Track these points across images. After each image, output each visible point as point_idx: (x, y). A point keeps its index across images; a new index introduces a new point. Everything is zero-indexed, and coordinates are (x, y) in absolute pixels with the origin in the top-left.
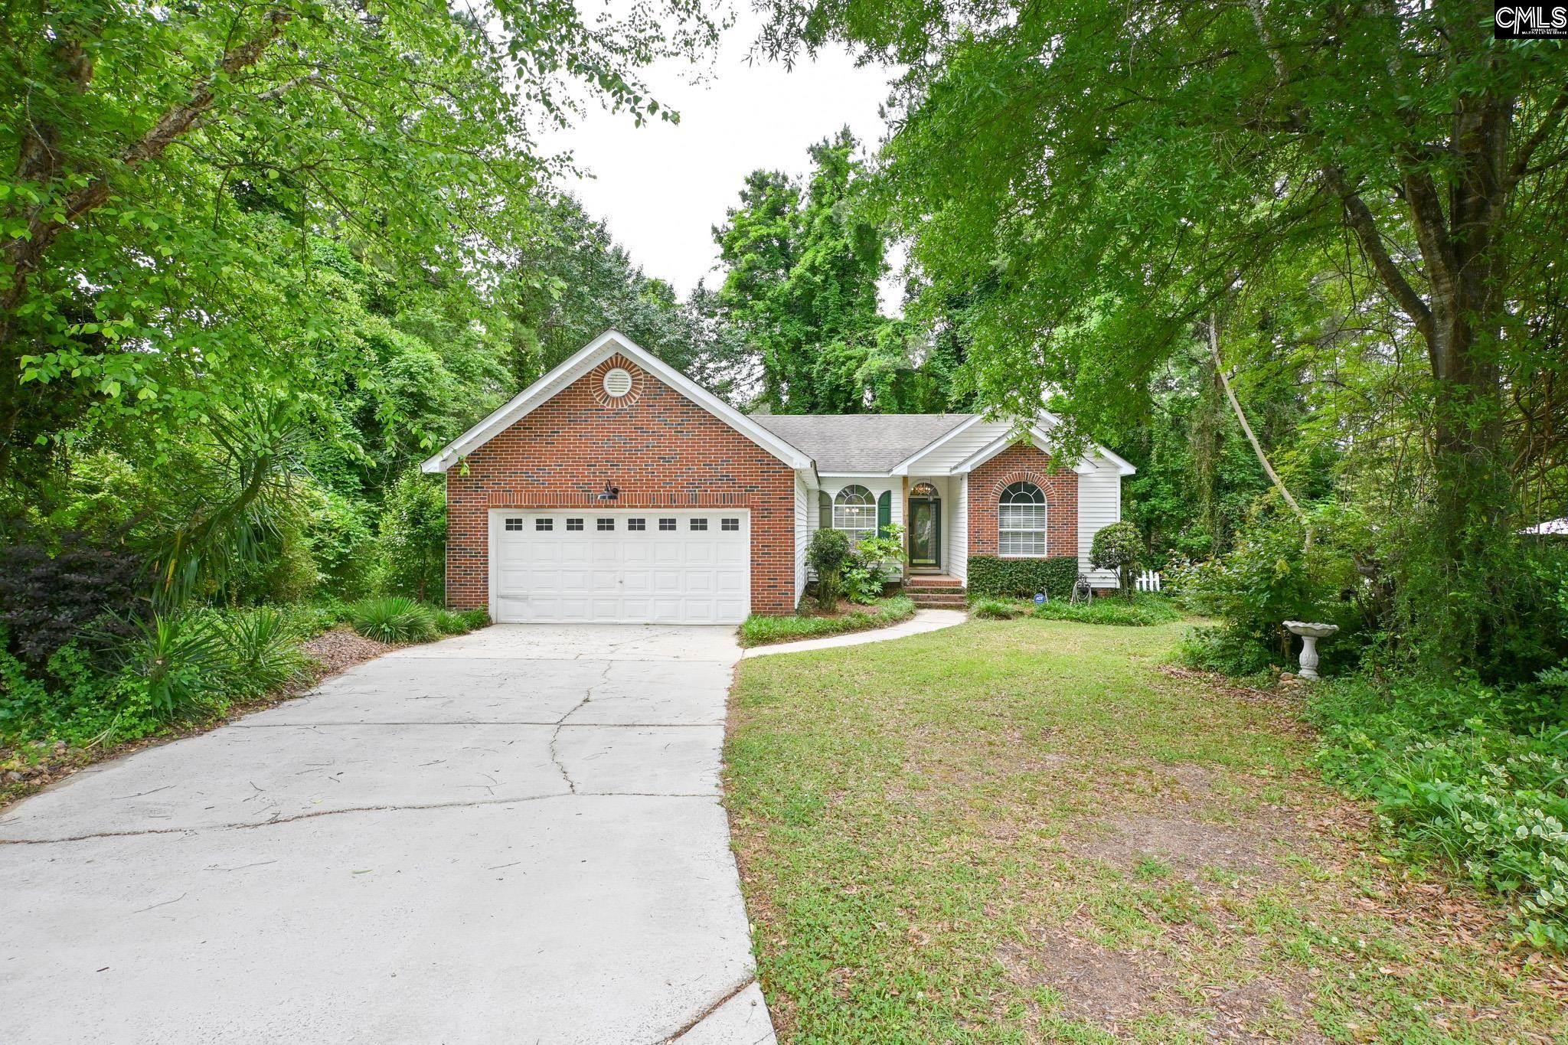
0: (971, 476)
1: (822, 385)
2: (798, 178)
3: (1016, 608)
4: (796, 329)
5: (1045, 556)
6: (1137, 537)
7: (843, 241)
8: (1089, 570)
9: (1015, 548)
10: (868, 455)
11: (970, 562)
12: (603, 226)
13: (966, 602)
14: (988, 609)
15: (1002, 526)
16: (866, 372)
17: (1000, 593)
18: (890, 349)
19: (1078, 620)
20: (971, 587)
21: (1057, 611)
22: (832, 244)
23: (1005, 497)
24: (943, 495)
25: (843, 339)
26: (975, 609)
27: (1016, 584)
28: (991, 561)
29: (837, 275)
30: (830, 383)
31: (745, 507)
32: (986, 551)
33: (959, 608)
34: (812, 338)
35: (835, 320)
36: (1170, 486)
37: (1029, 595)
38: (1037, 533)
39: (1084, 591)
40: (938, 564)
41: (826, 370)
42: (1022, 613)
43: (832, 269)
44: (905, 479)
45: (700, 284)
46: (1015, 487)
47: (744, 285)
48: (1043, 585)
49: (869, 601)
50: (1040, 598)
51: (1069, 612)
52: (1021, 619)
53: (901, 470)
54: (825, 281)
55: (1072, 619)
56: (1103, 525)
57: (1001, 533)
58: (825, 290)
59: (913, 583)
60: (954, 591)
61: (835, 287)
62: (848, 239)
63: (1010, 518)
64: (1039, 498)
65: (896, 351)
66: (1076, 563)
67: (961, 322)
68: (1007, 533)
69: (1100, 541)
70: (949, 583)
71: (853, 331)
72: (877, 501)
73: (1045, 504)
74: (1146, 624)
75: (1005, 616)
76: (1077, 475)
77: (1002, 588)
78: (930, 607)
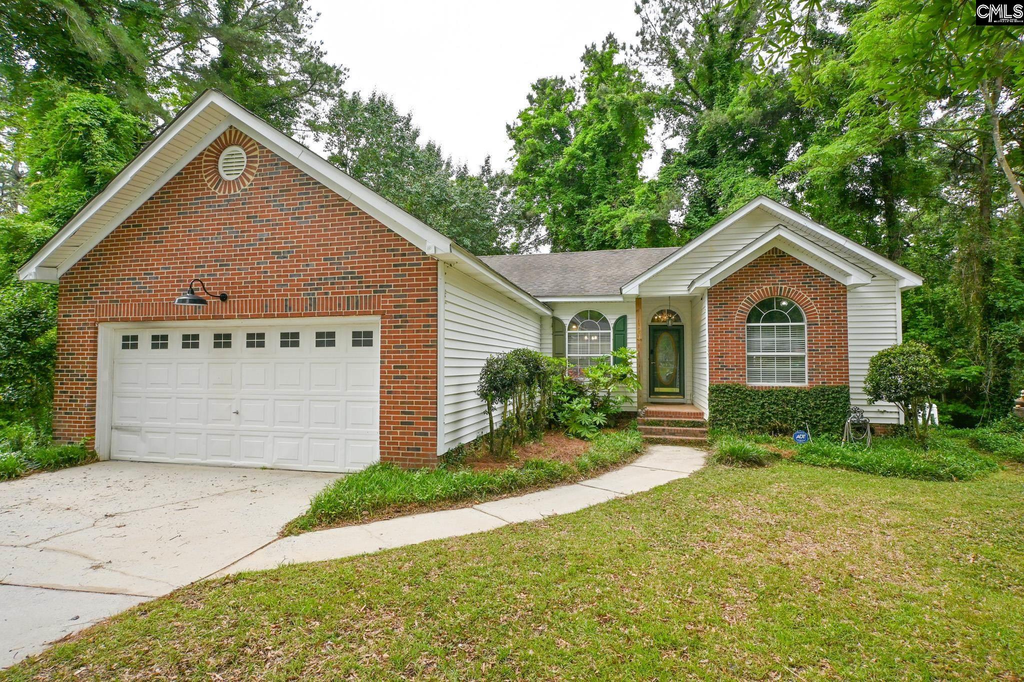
0: (713, 292)
1: (591, 242)
2: (572, 78)
3: (770, 449)
4: (570, 197)
5: (806, 384)
6: (933, 361)
7: (607, 124)
8: (865, 403)
9: (768, 376)
10: (605, 281)
11: (712, 391)
12: (409, 120)
13: (707, 438)
14: (732, 453)
15: (750, 350)
16: (625, 224)
17: (751, 429)
18: (646, 204)
19: (858, 469)
20: (713, 420)
21: (827, 455)
22: (599, 126)
23: (753, 316)
24: (685, 321)
25: (609, 203)
26: (716, 449)
27: (769, 417)
28: (738, 390)
29: (603, 151)
30: (597, 239)
31: (375, 313)
32: (732, 379)
33: (699, 444)
34: (582, 205)
35: (601, 188)
36: (931, 317)
37: (786, 432)
38: (794, 358)
39: (860, 428)
40: (682, 393)
41: (594, 229)
42: (778, 457)
43: (598, 146)
44: (639, 300)
45: (487, 162)
46: (766, 304)
47: (528, 166)
48: (804, 419)
49: (589, 436)
50: (801, 436)
51: (844, 458)
52: (778, 465)
53: (632, 290)
54: (593, 157)
55: (849, 467)
56: (881, 349)
57: (750, 358)
58: (593, 164)
59: (648, 414)
60: (695, 424)
61: (602, 161)
62: (611, 120)
63: (761, 339)
64: (796, 315)
65: (651, 206)
66: (848, 393)
67: (710, 178)
68: (758, 357)
69: (881, 367)
70: (689, 415)
71: (617, 196)
72: (612, 326)
73: (805, 324)
74: (960, 478)
75: (755, 462)
76: (845, 287)
77: (752, 422)
78: (665, 442)
